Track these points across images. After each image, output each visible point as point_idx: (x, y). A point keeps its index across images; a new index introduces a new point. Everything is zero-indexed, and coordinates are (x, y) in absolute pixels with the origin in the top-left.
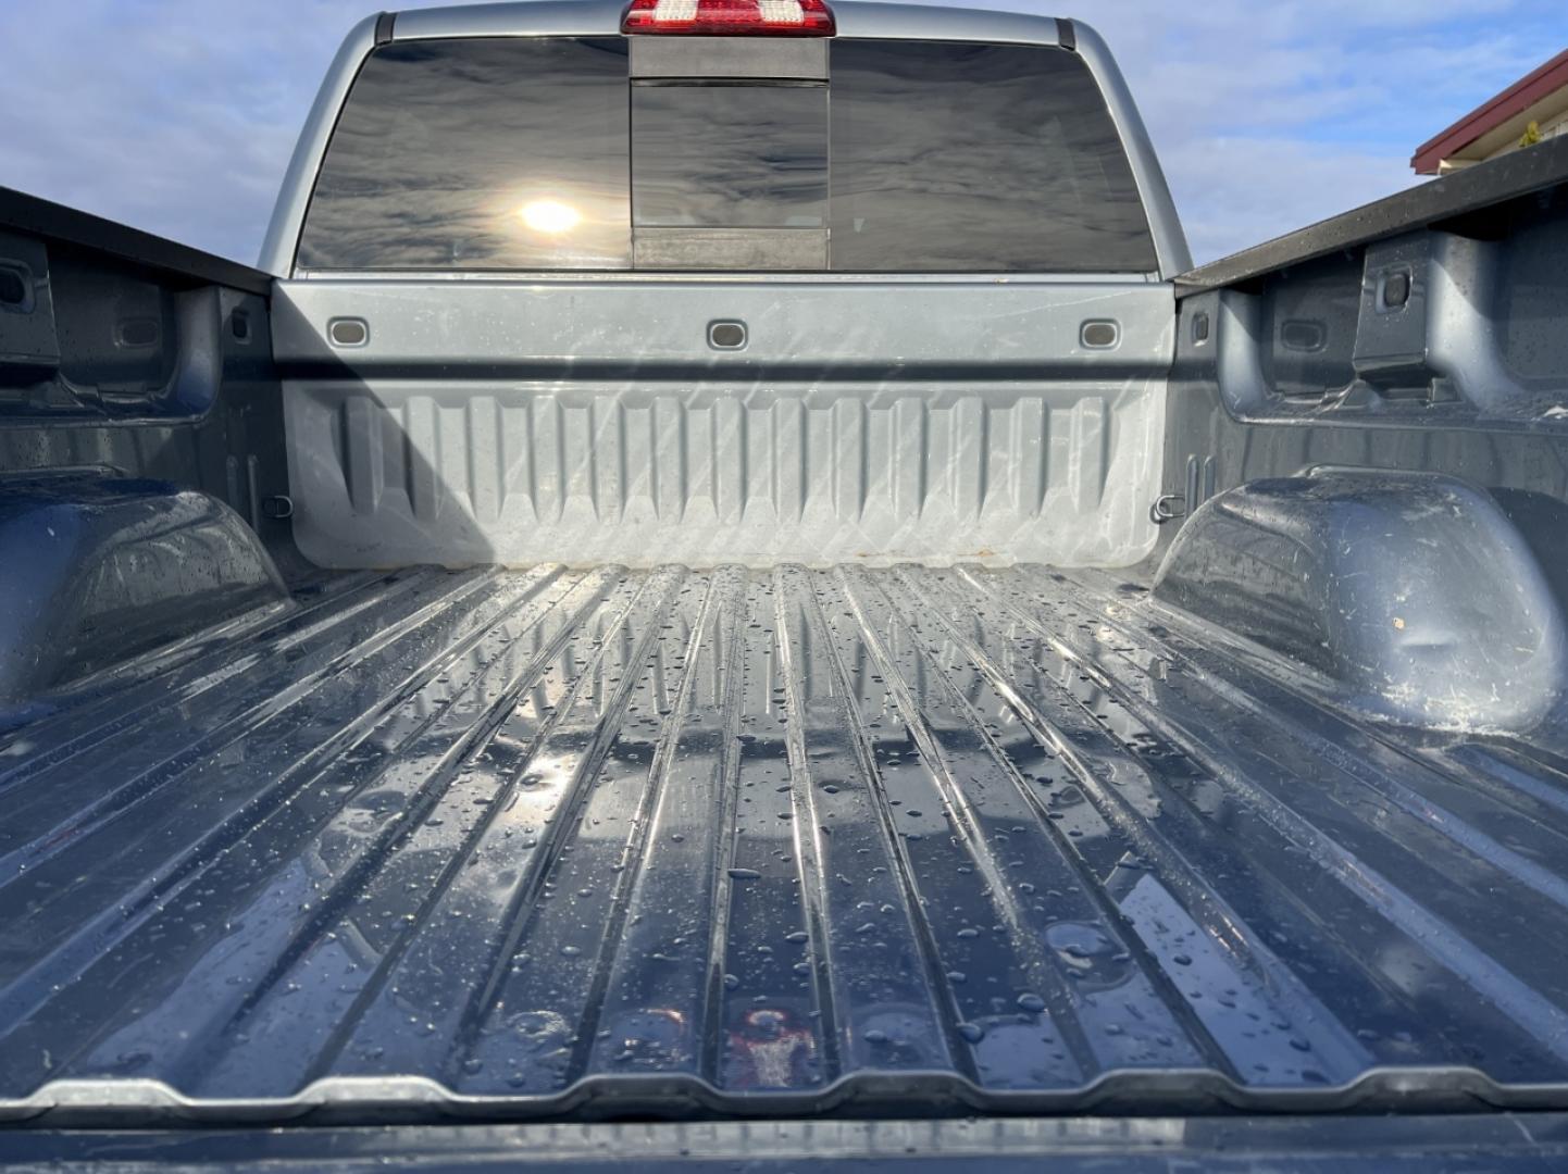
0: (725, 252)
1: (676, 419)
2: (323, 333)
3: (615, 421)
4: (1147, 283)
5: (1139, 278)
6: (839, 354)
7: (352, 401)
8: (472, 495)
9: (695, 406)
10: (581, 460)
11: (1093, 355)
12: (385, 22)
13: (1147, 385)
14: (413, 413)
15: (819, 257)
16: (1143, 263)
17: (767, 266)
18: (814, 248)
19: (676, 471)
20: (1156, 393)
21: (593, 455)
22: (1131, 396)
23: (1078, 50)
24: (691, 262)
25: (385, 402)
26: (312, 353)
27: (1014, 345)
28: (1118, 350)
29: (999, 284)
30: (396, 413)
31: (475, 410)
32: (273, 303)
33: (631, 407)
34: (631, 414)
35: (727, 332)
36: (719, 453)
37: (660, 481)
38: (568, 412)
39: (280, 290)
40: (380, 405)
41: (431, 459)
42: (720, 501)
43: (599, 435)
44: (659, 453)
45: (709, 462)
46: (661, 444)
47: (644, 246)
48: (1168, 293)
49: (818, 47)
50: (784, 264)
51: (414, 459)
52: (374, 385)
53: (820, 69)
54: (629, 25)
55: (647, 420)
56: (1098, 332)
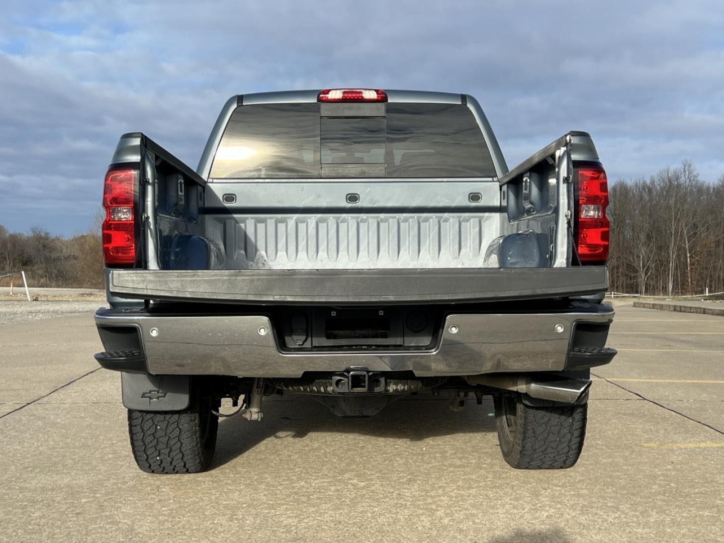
0: (352, 172)
1: (335, 226)
2: (221, 199)
3: (315, 227)
4: (493, 181)
5: (491, 179)
6: (390, 204)
7: (228, 222)
8: (266, 252)
9: (342, 222)
10: (303, 240)
11: (474, 204)
12: (240, 99)
13: (493, 214)
14: (248, 225)
15: (383, 173)
16: (492, 174)
17: (365, 176)
18: (381, 170)
19: (335, 243)
20: (497, 216)
21: (307, 238)
22: (488, 218)
23: (468, 106)
24: (340, 175)
25: (239, 221)
26: (217, 205)
27: (447, 201)
28: (482, 203)
29: (443, 182)
30: (242, 225)
31: (268, 224)
32: (206, 190)
33: (320, 222)
34: (320, 225)
35: (353, 198)
36: (350, 237)
37: (330, 247)
38: (300, 225)
39: (208, 186)
40: (238, 223)
41: (253, 239)
42: (350, 254)
43: (309, 232)
44: (329, 237)
45: (346, 241)
46: (330, 234)
47: (325, 170)
48: (498, 184)
49: (382, 106)
50: (372, 175)
51: (248, 240)
52: (235, 216)
53: (383, 113)
54: (320, 100)
55: (326, 226)
56: (475, 197)
